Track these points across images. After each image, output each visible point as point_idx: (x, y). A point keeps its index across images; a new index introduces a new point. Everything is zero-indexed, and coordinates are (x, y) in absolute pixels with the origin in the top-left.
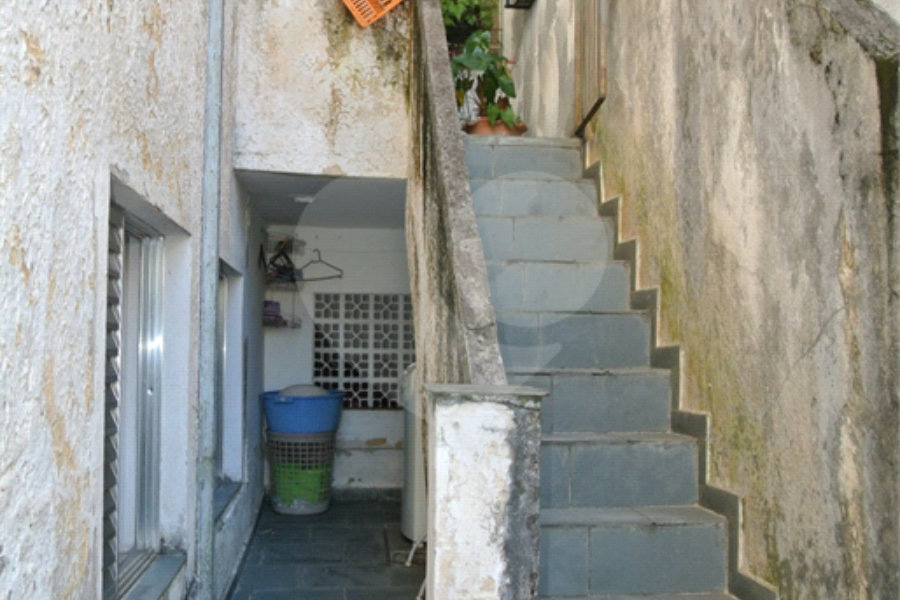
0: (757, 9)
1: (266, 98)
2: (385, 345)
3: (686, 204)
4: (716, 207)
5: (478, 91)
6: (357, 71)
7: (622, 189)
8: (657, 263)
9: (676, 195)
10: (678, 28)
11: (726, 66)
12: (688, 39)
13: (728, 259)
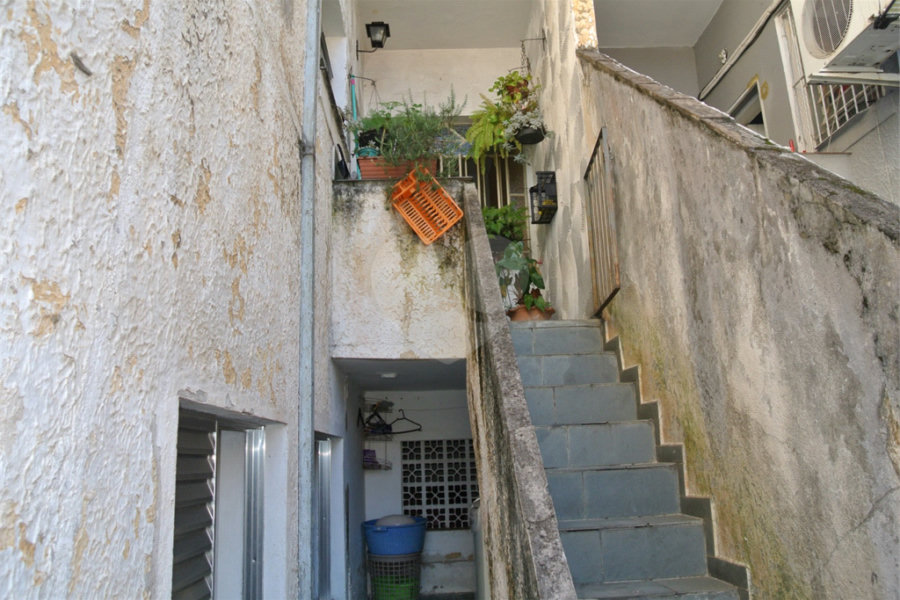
0: (759, 209)
1: (355, 302)
2: (457, 479)
3: (703, 375)
4: (734, 379)
5: (516, 285)
6: (424, 278)
7: (640, 359)
8: (678, 422)
9: (692, 367)
10: (680, 229)
11: (731, 258)
12: (691, 237)
13: (752, 426)
